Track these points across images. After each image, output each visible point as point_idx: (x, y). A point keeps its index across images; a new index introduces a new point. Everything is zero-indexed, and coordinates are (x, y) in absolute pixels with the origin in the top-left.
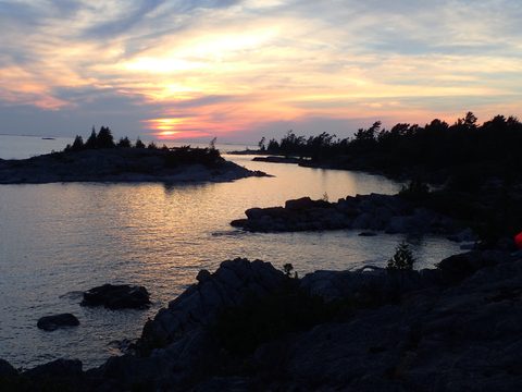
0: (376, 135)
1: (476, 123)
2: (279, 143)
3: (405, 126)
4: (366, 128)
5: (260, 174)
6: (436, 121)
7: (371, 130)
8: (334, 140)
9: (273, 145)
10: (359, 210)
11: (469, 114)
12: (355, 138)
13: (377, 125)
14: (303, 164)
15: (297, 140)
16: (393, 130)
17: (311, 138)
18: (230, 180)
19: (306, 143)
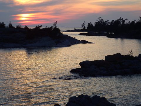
2: (94, 24)
5: (84, 42)
9: (90, 26)
14: (109, 36)
15: (105, 23)
17: (113, 21)
18: (67, 45)
19: (110, 24)
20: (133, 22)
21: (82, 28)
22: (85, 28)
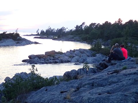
0: (83, 28)
1: (122, 23)
2: (45, 31)
3: (95, 24)
5: (36, 43)
6: (107, 22)
7: (81, 25)
8: (67, 30)
9: (42, 32)
10: (74, 55)
11: (119, 19)
12: (75, 29)
13: (83, 23)
14: (54, 39)
15: (52, 30)
16: (90, 25)
17: (58, 29)
18: (24, 45)
19: (56, 31)
20: (71, 30)
21: (37, 33)
22: (38, 33)
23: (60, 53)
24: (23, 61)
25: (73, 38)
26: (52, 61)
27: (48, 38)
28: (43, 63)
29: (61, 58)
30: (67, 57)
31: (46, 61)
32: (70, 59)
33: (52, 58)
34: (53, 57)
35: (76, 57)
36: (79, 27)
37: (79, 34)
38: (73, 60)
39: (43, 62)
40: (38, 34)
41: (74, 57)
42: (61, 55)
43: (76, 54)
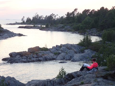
2: (31, 19)
4: (71, 12)
5: (20, 35)
7: (73, 13)
9: (29, 20)
10: (60, 52)
12: (66, 16)
13: (76, 10)
15: (40, 18)
17: (46, 16)
18: (6, 38)
19: (44, 19)
23: (45, 49)
24: (4, 60)
25: (63, 27)
26: (34, 59)
27: (34, 27)
28: (25, 62)
29: (46, 56)
30: (52, 55)
31: (29, 60)
32: (55, 57)
33: (35, 56)
34: (37, 54)
35: (63, 54)
36: (71, 14)
37: (70, 23)
38: (58, 58)
39: (25, 60)
40: (23, 23)
41: (59, 53)
42: (45, 52)
43: (62, 51)
